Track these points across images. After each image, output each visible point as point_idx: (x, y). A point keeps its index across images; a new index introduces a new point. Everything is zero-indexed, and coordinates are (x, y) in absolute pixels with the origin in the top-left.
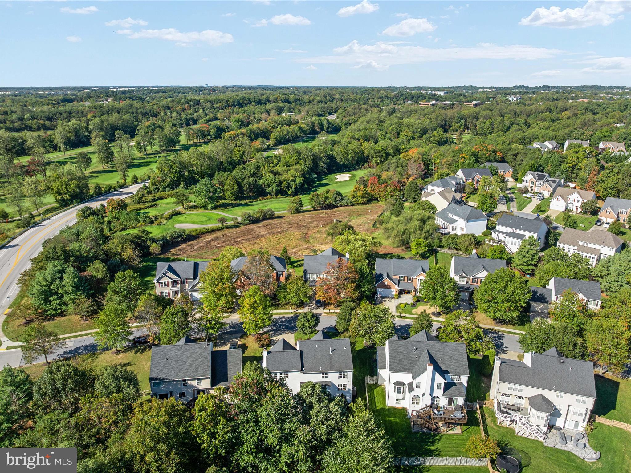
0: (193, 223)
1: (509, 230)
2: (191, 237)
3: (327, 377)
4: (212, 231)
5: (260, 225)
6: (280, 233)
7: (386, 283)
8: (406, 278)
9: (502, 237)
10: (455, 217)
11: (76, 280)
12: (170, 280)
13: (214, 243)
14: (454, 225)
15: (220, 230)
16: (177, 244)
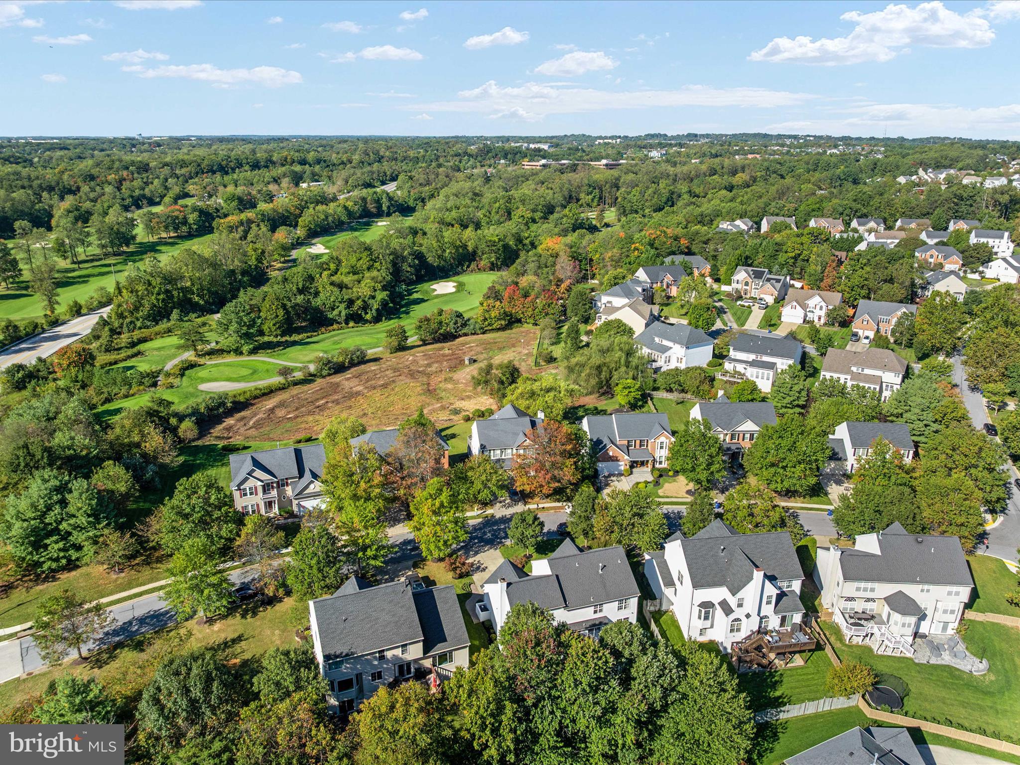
0: (229, 380)
1: (751, 357)
2: (240, 405)
3: (601, 611)
4: (269, 392)
5: (348, 374)
6: (385, 386)
7: (611, 454)
8: (638, 442)
9: (740, 368)
10: (666, 343)
11: (94, 502)
12: (260, 483)
13: (280, 413)
14: (667, 354)
15: (284, 389)
16: (219, 419)
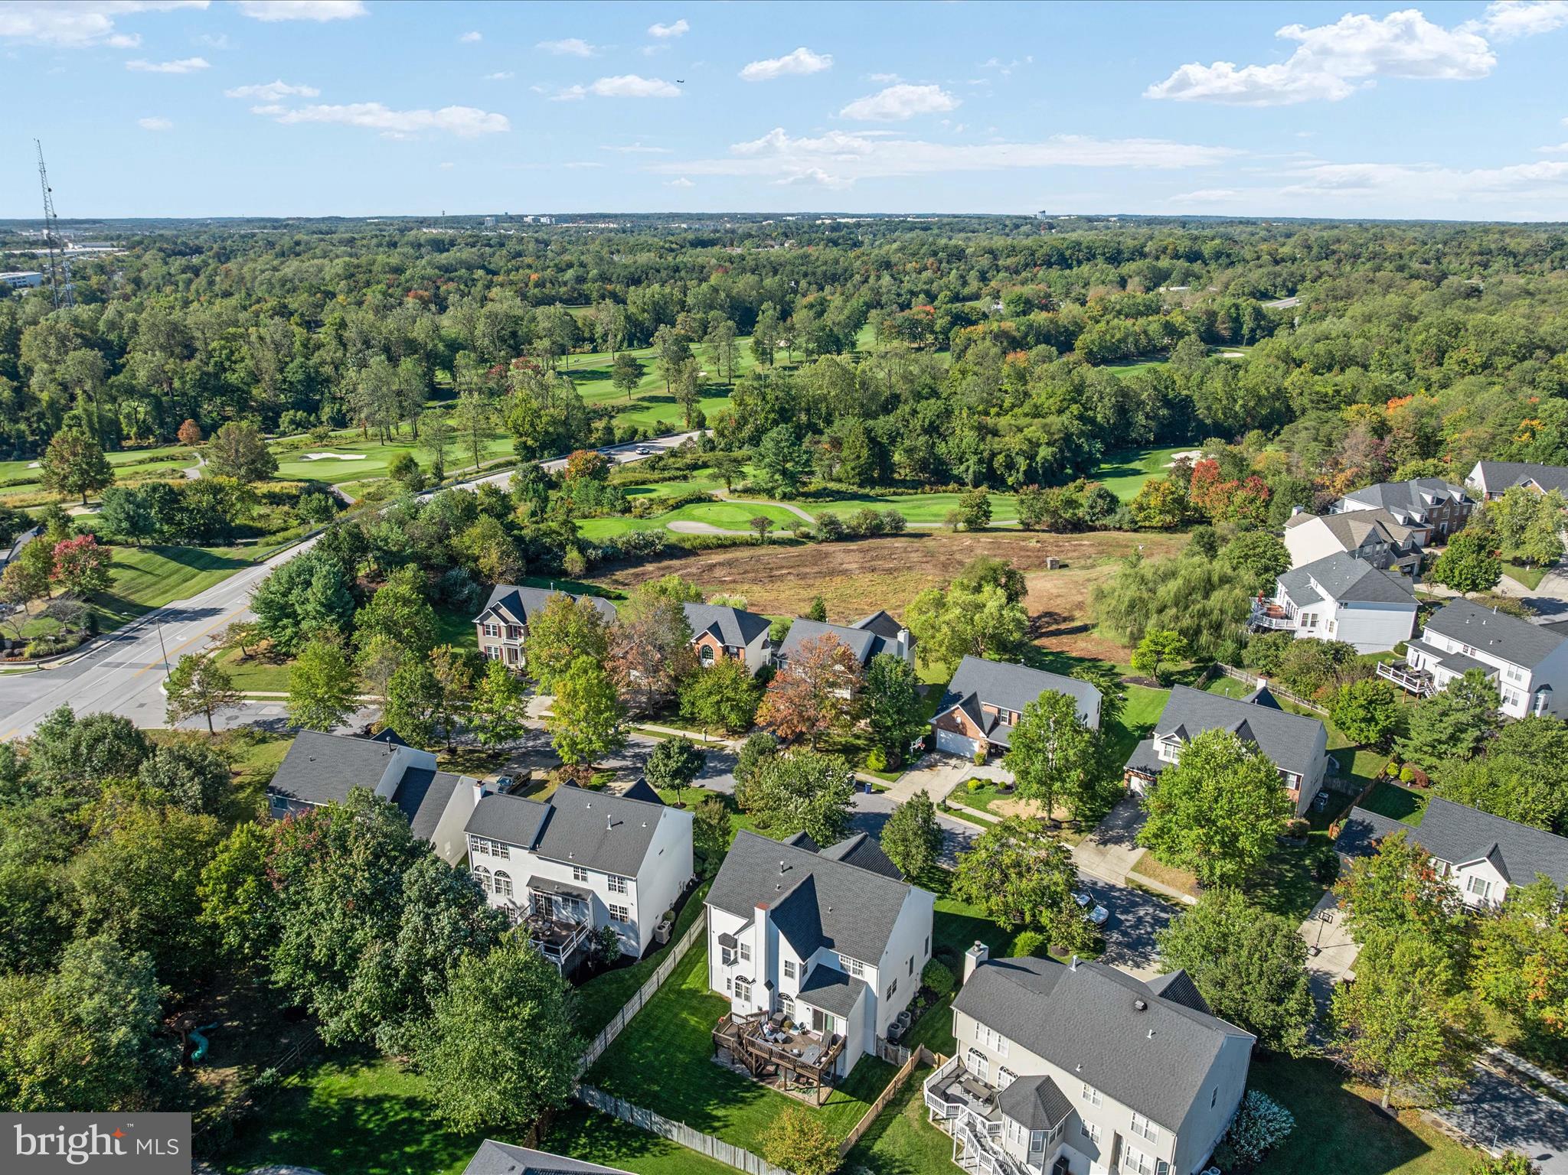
0: (712, 523)
3: (584, 879)
4: (734, 544)
6: (890, 571)
7: (959, 720)
8: (1015, 716)
12: (502, 624)
13: (718, 573)
15: (753, 545)
16: (640, 561)
